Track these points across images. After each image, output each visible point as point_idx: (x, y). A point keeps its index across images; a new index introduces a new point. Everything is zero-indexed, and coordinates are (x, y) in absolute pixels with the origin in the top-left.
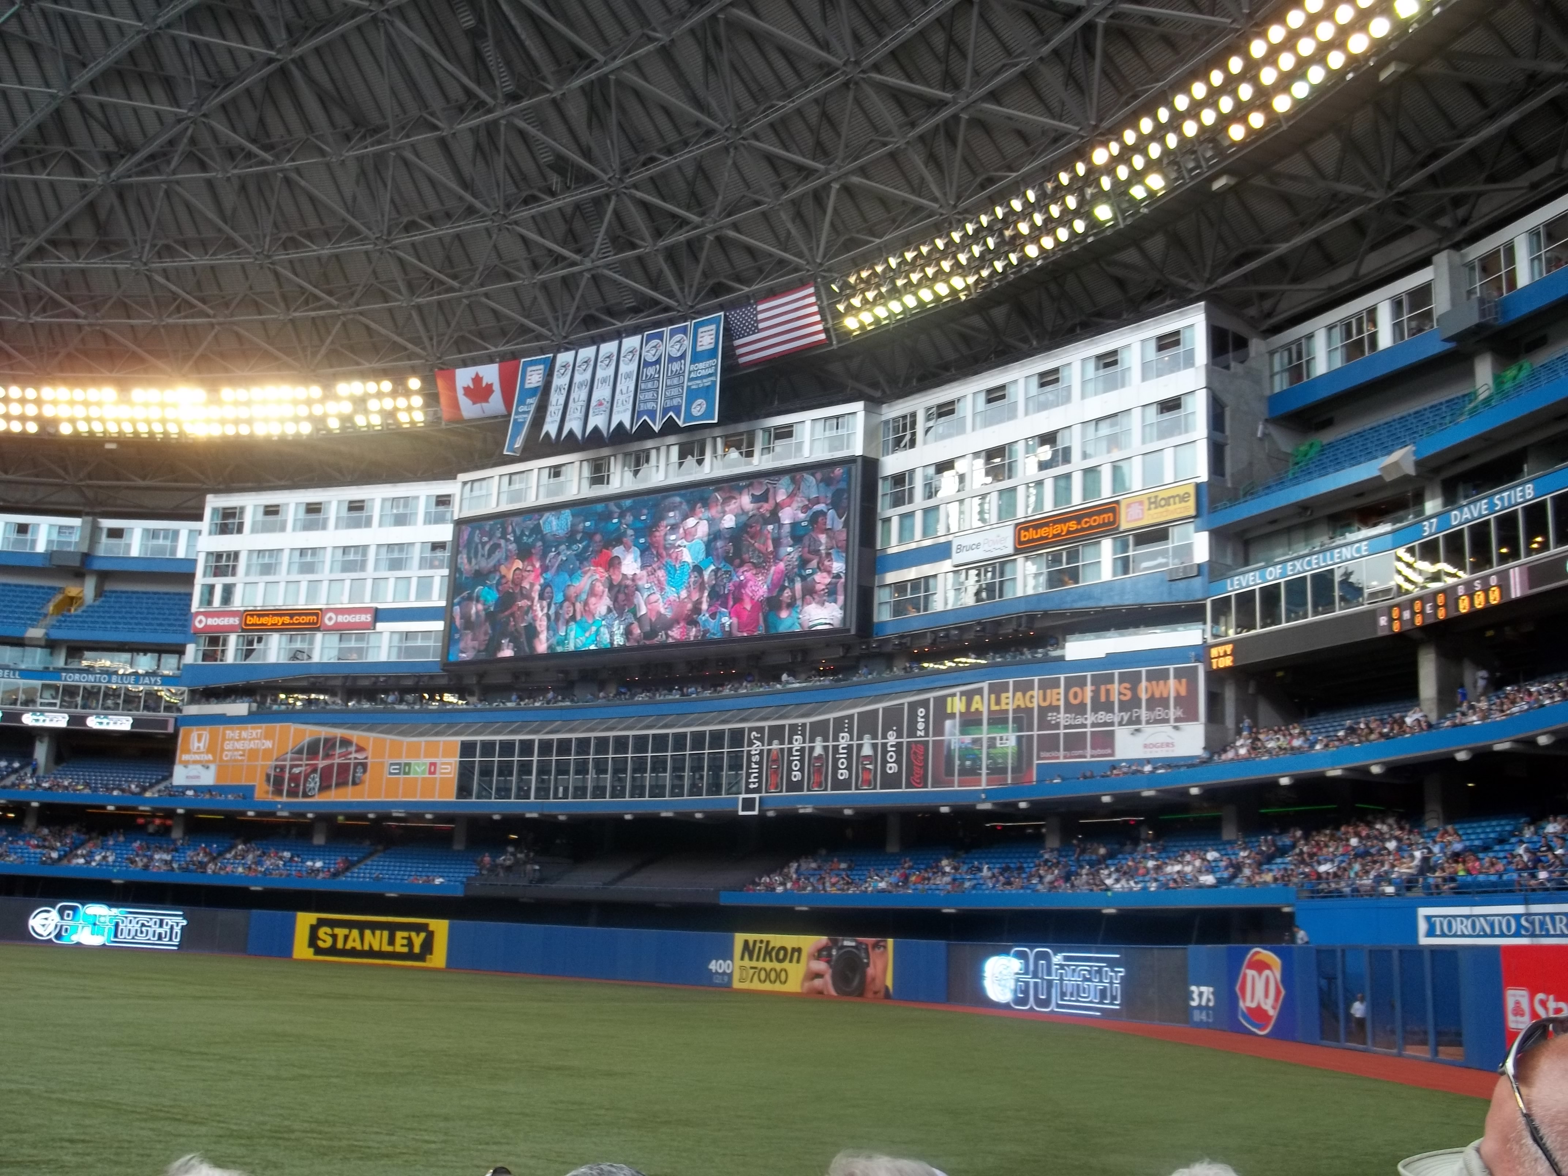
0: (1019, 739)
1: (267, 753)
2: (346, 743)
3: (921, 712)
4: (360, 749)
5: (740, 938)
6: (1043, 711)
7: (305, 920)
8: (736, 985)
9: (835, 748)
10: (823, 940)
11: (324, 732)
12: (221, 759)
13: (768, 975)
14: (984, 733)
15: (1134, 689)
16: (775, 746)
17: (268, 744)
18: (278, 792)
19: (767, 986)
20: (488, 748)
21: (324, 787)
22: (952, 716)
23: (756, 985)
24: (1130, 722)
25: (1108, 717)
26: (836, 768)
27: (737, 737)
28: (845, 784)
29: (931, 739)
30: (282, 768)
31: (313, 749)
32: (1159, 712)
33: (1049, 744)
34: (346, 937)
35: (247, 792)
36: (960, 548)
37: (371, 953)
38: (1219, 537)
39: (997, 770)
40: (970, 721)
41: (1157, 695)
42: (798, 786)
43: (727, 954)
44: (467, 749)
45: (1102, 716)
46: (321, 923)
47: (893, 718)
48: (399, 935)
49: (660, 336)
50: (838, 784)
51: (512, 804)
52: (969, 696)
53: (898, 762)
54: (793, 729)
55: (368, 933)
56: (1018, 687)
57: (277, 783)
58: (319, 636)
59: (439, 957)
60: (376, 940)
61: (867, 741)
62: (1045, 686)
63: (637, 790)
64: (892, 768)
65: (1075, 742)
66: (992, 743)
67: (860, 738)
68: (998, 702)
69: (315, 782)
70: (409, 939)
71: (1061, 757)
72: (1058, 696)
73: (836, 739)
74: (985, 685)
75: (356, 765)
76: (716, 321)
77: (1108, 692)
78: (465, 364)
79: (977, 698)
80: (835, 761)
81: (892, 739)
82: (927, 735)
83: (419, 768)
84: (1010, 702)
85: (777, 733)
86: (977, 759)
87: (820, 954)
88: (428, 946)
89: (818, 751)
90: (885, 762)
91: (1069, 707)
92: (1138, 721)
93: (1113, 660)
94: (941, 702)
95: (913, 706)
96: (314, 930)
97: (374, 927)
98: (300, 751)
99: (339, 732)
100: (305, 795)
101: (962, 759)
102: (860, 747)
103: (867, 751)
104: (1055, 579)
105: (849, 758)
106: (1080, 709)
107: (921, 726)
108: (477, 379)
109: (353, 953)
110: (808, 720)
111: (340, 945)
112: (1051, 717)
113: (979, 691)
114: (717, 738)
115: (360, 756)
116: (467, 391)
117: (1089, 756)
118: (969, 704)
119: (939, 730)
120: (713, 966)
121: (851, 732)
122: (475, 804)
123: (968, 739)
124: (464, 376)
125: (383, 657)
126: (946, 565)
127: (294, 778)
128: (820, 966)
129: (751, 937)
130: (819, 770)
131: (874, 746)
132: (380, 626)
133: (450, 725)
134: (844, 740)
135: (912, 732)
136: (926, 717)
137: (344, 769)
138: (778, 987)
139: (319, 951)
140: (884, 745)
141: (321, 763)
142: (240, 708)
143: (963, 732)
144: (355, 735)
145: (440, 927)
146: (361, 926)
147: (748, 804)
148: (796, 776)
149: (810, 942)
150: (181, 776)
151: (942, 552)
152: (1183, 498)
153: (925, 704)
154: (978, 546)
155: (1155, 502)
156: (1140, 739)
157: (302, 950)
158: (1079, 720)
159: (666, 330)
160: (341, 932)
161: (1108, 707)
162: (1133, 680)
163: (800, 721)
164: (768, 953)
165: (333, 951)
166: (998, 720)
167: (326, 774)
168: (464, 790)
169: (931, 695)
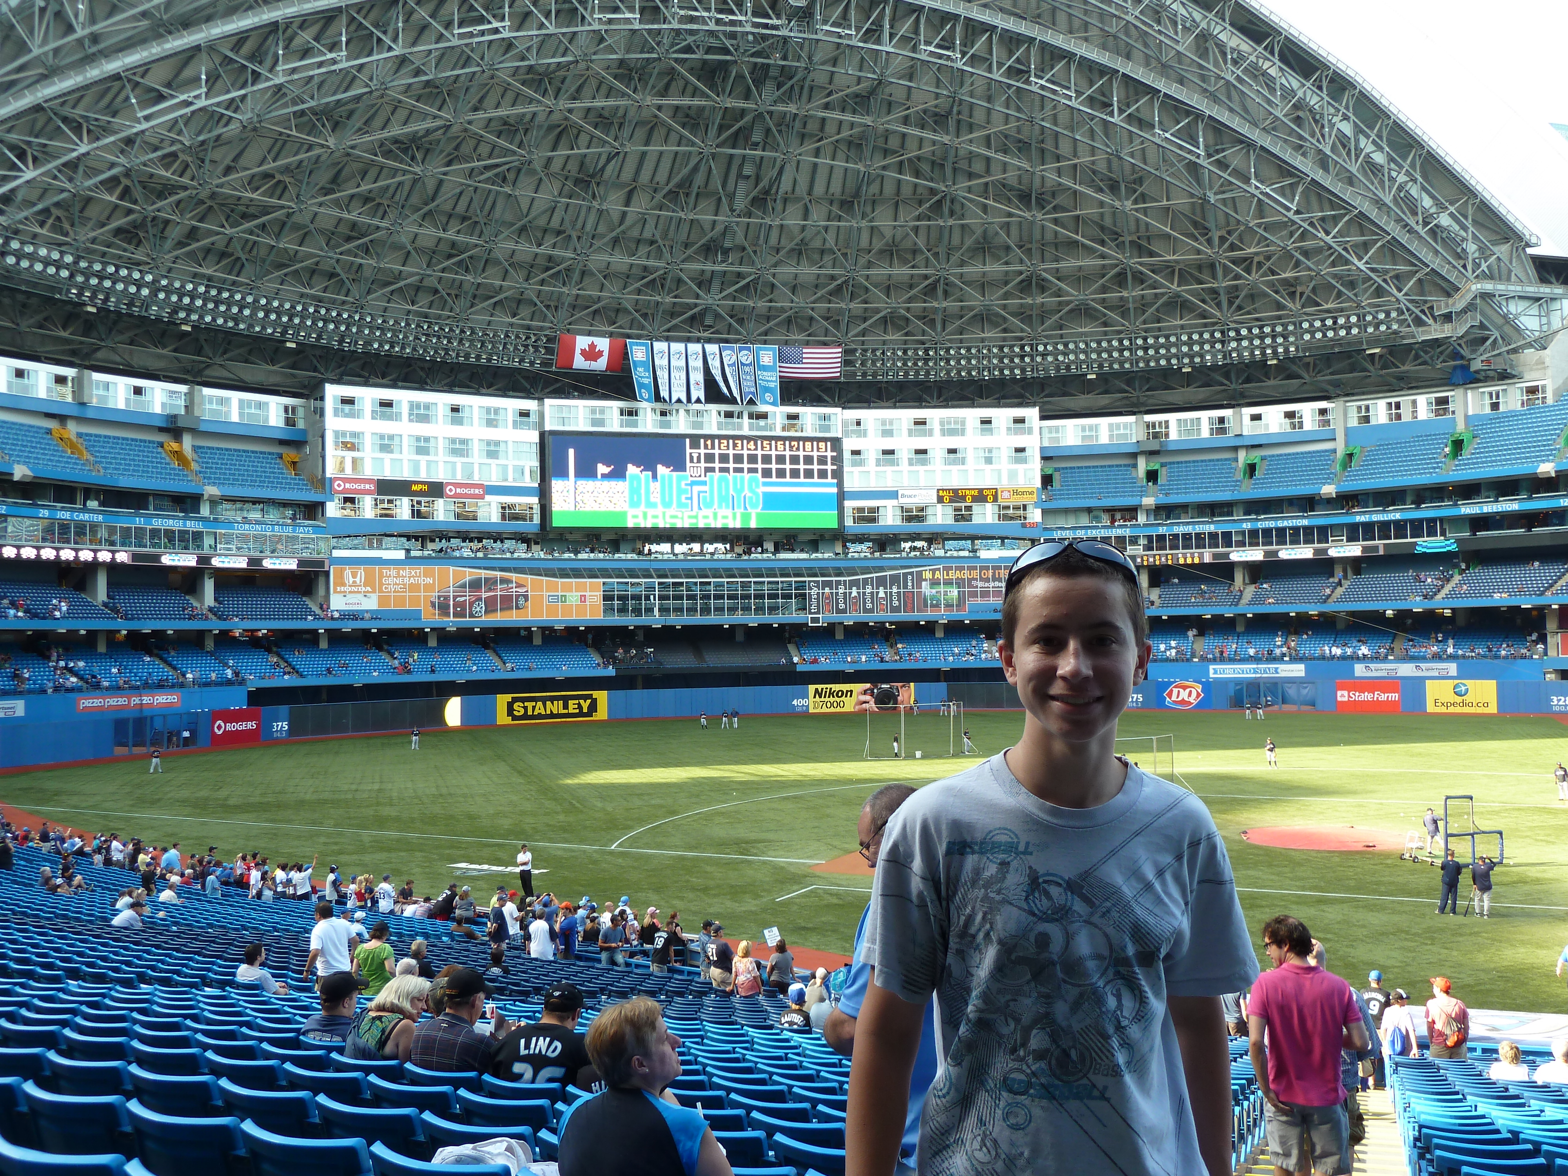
0: (959, 592)
1: (428, 588)
2: (505, 581)
3: (910, 577)
4: (519, 586)
5: (812, 688)
6: (970, 580)
7: (503, 700)
8: (811, 710)
9: (864, 593)
11: (484, 574)
12: (381, 591)
13: (832, 704)
14: (942, 589)
16: (827, 590)
17: (430, 580)
18: (445, 614)
19: (832, 710)
21: (490, 611)
22: (926, 580)
23: (825, 710)
26: (865, 603)
28: (870, 611)
29: (915, 590)
30: (447, 598)
31: (475, 585)
33: (974, 594)
34: (534, 707)
35: (412, 614)
36: (903, 496)
37: (552, 716)
38: (1044, 512)
39: (949, 606)
40: (935, 583)
42: (843, 611)
43: (805, 696)
44: (607, 587)
46: (515, 700)
47: (895, 579)
48: (571, 702)
49: (732, 349)
50: (867, 611)
52: (934, 571)
53: (899, 600)
54: (838, 583)
55: (548, 703)
56: (957, 568)
57: (443, 608)
58: (441, 502)
59: (602, 713)
60: (556, 707)
61: (881, 590)
62: (970, 569)
63: (733, 611)
64: (896, 603)
65: (985, 594)
66: (946, 593)
67: (878, 588)
69: (480, 607)
70: (579, 704)
71: (979, 601)
72: (975, 574)
73: (864, 588)
74: (941, 567)
75: (517, 597)
76: (773, 350)
78: (585, 333)
79: (938, 572)
80: (865, 599)
81: (895, 590)
82: (913, 588)
83: (573, 598)
84: (954, 575)
85: (827, 584)
86: (939, 600)
88: (593, 707)
89: (854, 594)
90: (891, 600)
91: (982, 579)
93: (1001, 559)
94: (920, 574)
95: (905, 575)
96: (510, 706)
97: (552, 699)
98: (463, 586)
99: (496, 574)
100: (471, 616)
101: (932, 600)
102: (877, 593)
103: (882, 594)
104: (959, 518)
105: (872, 598)
106: (987, 580)
107: (910, 584)
108: (592, 346)
109: (540, 716)
110: (846, 579)
111: (530, 713)
112: (974, 583)
113: (939, 570)
115: (520, 590)
116: (583, 353)
117: (992, 600)
118: (934, 575)
119: (919, 586)
120: (795, 702)
121: (872, 586)
122: (616, 620)
123: (934, 591)
124: (582, 342)
125: (494, 520)
126: (894, 502)
127: (462, 605)
129: (819, 687)
130: (855, 604)
131: (886, 593)
132: (487, 498)
134: (868, 590)
135: (905, 587)
136: (913, 580)
137: (506, 598)
138: (838, 710)
139: (515, 718)
140: (891, 593)
141: (484, 595)
143: (931, 588)
144: (514, 577)
145: (602, 696)
146: (544, 700)
147: (814, 620)
148: (842, 606)
150: (336, 602)
151: (894, 495)
152: (1031, 493)
153: (912, 573)
154: (915, 496)
155: (1016, 492)
157: (503, 718)
158: (987, 585)
159: (736, 346)
160: (530, 705)
163: (841, 579)
164: (831, 694)
165: (525, 716)
166: (948, 583)
167: (490, 602)
168: (608, 612)
169: (914, 570)
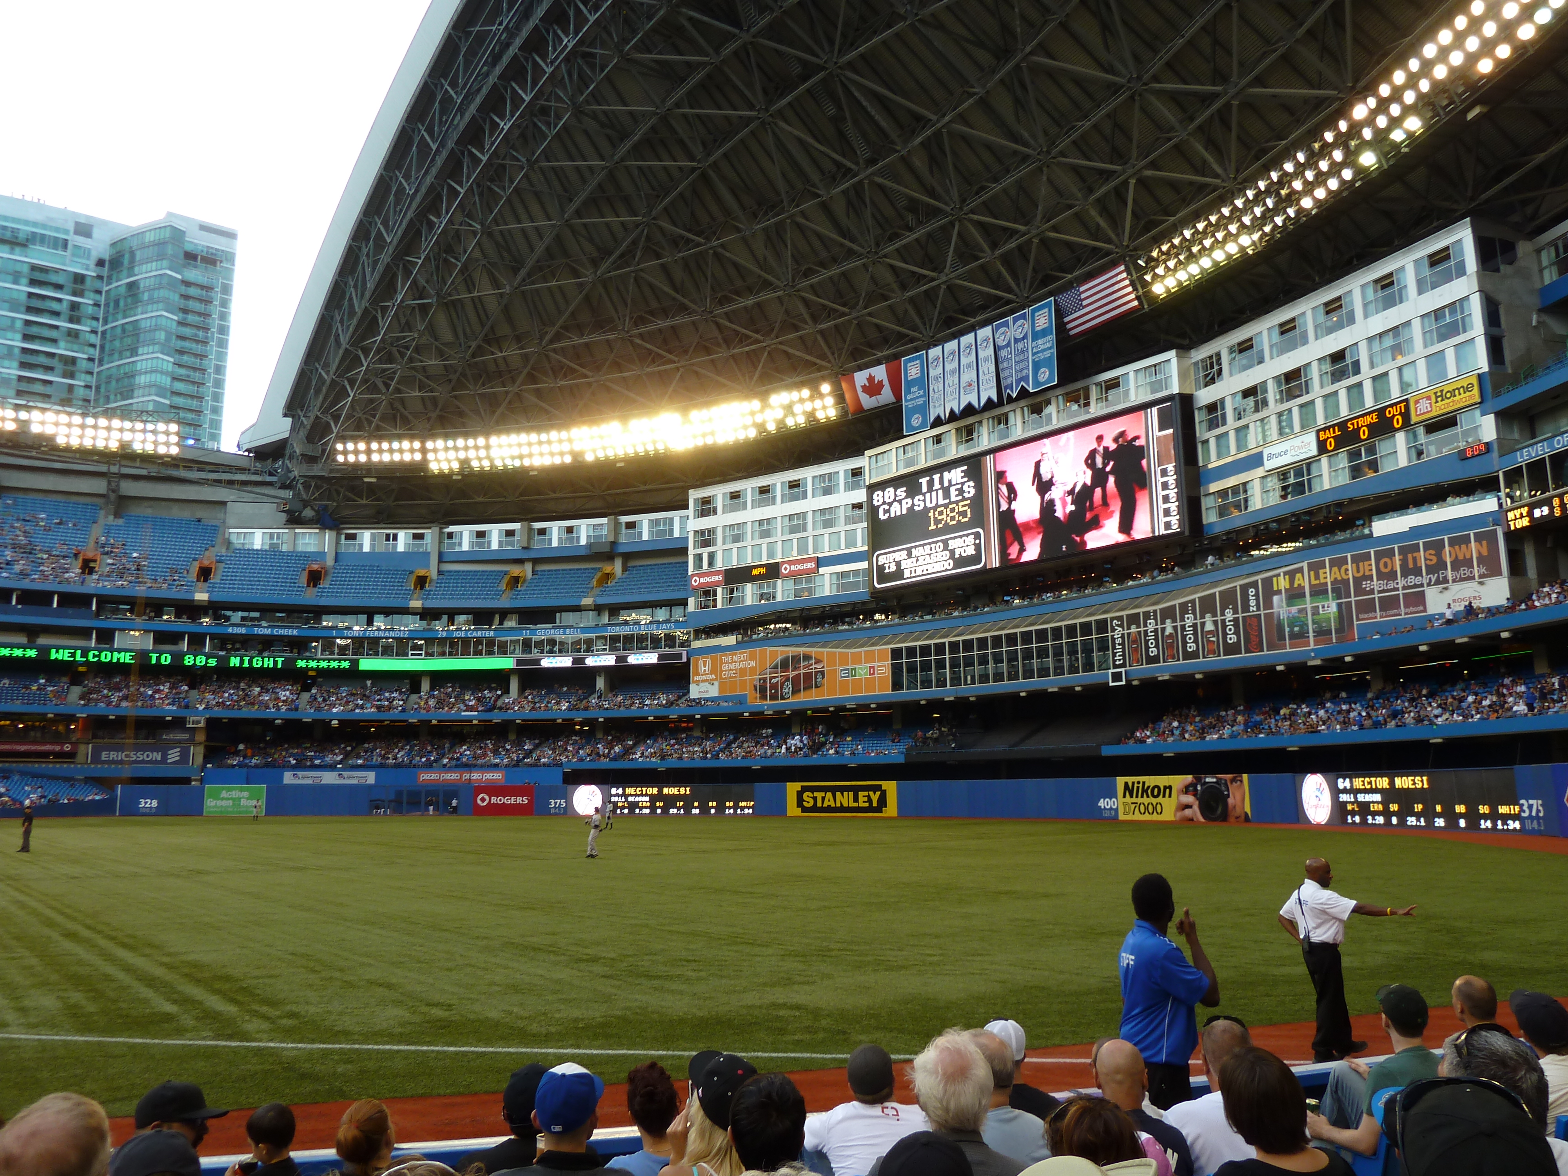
0: (1339, 605)
1: (753, 670)
2: (807, 657)
3: (1252, 592)
4: (818, 661)
5: (1121, 781)
6: (1358, 581)
7: (793, 788)
8: (1122, 817)
9: (1183, 628)
10: (1189, 778)
11: (791, 651)
12: (721, 678)
13: (1146, 808)
14: (1308, 603)
15: (1439, 553)
16: (1134, 629)
17: (753, 664)
18: (763, 697)
19: (1147, 817)
20: (911, 652)
21: (796, 691)
22: (1279, 592)
23: (1138, 817)
24: (1438, 582)
25: (1418, 580)
26: (1185, 643)
27: (1102, 626)
28: (1195, 655)
29: (1262, 612)
30: (765, 680)
31: (784, 664)
32: (1464, 571)
33: (1367, 607)
34: (823, 799)
35: (741, 700)
36: (1270, 457)
37: (842, 809)
38: (1504, 417)
39: (1322, 633)
40: (1295, 595)
41: (1461, 557)
42: (1155, 660)
43: (1112, 794)
44: (896, 654)
45: (1412, 580)
46: (804, 789)
47: (1228, 598)
48: (861, 794)
49: (1006, 324)
50: (1188, 656)
51: (934, 692)
52: (1291, 575)
53: (1237, 633)
54: (1147, 615)
55: (838, 794)
56: (1333, 563)
57: (762, 691)
58: (779, 582)
59: (892, 809)
60: (846, 799)
61: (1208, 618)
62: (1358, 560)
63: (1029, 674)
64: (1232, 638)
65: (1389, 603)
66: (1315, 610)
67: (1202, 617)
68: (1317, 577)
69: (788, 688)
70: (869, 796)
71: (1379, 617)
72: (1370, 567)
73: (1182, 619)
74: (1305, 565)
75: (816, 673)
76: (1048, 305)
77: (1415, 559)
78: (860, 368)
79: (1298, 575)
80: (1184, 637)
81: (1229, 615)
82: (1258, 609)
83: (862, 671)
84: (1328, 576)
85: (1134, 619)
86: (1304, 625)
87: (1186, 790)
88: (883, 801)
89: (1169, 630)
90: (1225, 634)
91: (1381, 575)
92: (1446, 581)
93: (1416, 532)
94: (1268, 582)
95: (1245, 588)
96: (800, 795)
97: (842, 789)
98: (776, 667)
99: (802, 650)
100: (783, 698)
101: (1292, 626)
102: (1203, 624)
103: (1209, 627)
104: (1356, 472)
105: (1195, 634)
106: (1392, 576)
107: (1253, 603)
108: (871, 379)
109: (829, 809)
110: (1158, 607)
111: (819, 804)
112: (1366, 585)
113: (1300, 570)
114: (1086, 628)
115: (819, 666)
116: (865, 389)
117: (1403, 613)
118: (1292, 581)
119: (1269, 604)
120: (1102, 803)
121: (1194, 613)
122: (906, 694)
123: (1294, 609)
124: (861, 378)
125: (827, 593)
126: (1260, 472)
127: (774, 686)
128: (1189, 799)
129: (1130, 779)
130: (1171, 646)
131: (1215, 623)
132: (822, 570)
133: (882, 637)
134: (1189, 620)
135: (1246, 607)
136: (1257, 595)
137: (808, 676)
138: (1155, 817)
139: (805, 810)
140: (1223, 621)
141: (791, 674)
142: (730, 640)
143: (1289, 605)
144: (813, 651)
145: (890, 787)
146: (834, 790)
147: (1117, 677)
148: (1153, 651)
149: (1178, 781)
150: (695, 692)
151: (1256, 460)
152: (1467, 389)
153: (1254, 585)
154: (1286, 452)
155: (1441, 396)
156: (1448, 597)
157: (793, 809)
158: (1391, 585)
159: (1010, 319)
160: (819, 795)
161: (1417, 572)
162: (1438, 546)
163: (1151, 609)
164: (1145, 791)
165: (814, 809)
166: (1319, 592)
167: (796, 681)
168: (897, 685)
169: (1259, 578)
